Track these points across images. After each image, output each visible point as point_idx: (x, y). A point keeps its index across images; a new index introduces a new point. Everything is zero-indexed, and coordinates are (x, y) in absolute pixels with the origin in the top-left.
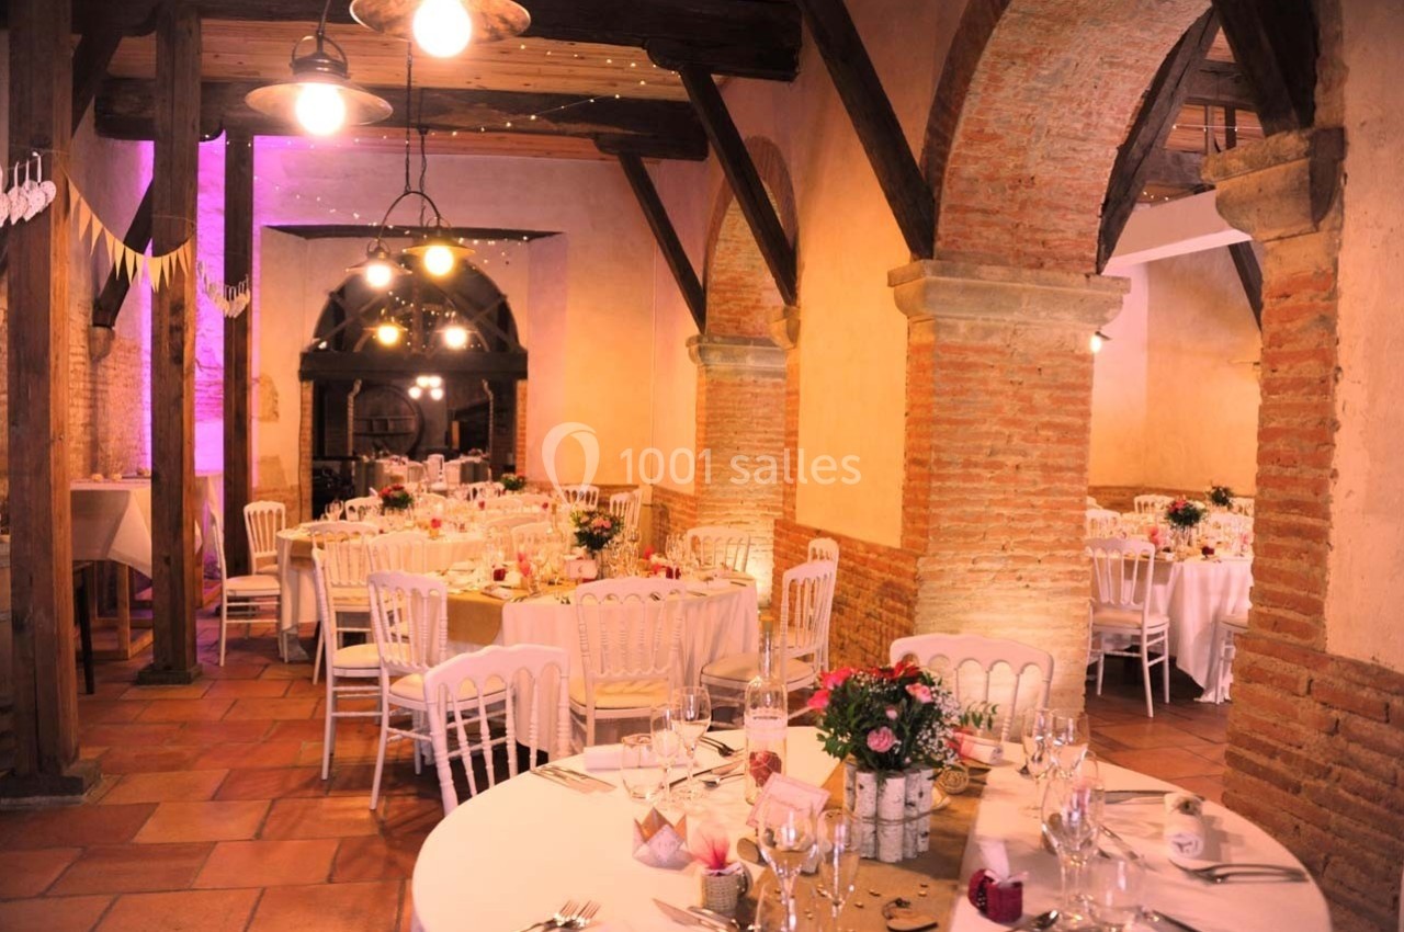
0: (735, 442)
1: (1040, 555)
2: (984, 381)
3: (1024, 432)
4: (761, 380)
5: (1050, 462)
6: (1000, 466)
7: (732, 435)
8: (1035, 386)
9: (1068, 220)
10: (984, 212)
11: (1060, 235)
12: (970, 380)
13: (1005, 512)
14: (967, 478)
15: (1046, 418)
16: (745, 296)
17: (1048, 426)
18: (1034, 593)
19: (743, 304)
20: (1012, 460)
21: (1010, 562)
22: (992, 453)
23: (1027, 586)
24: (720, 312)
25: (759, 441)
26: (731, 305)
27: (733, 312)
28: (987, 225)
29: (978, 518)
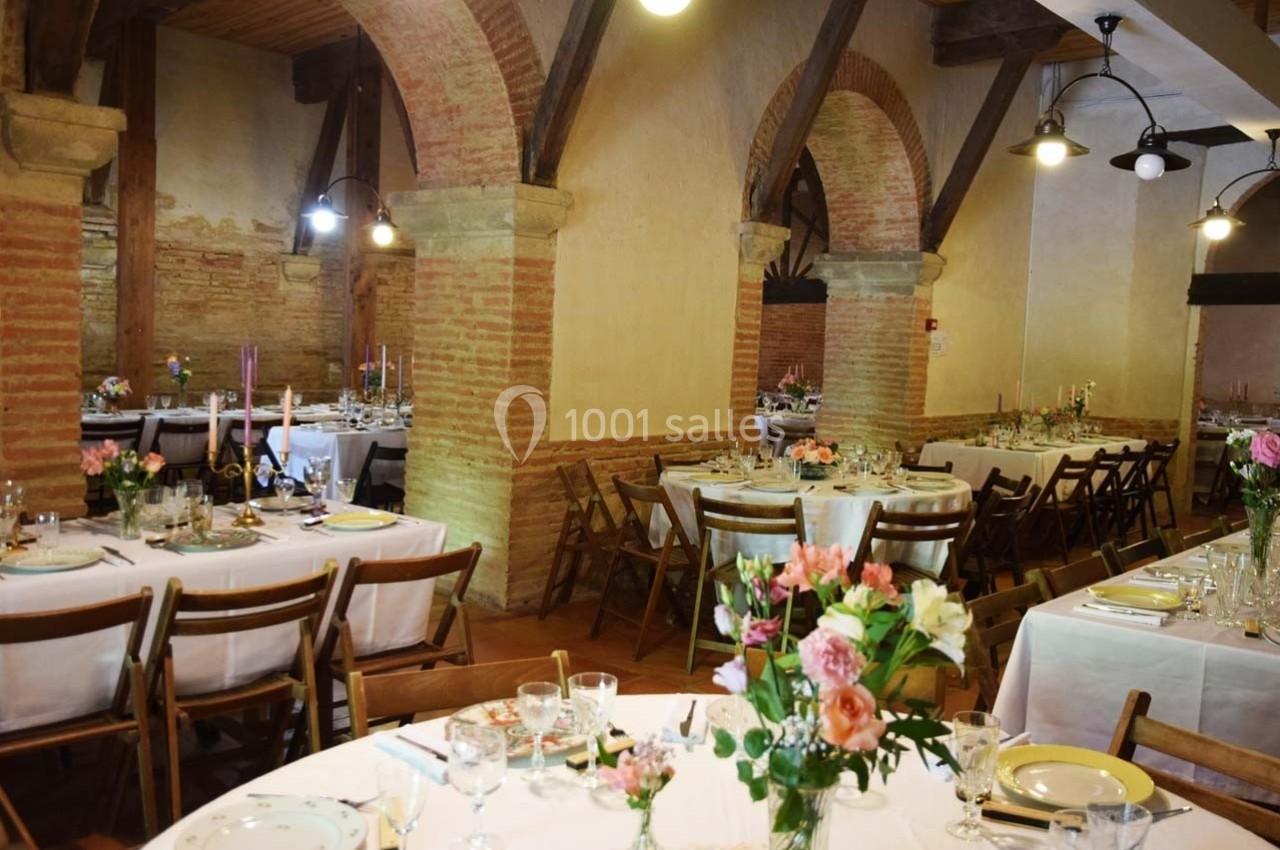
0: (851, 357)
1: (478, 438)
2: (442, 287)
3: (467, 330)
4: (876, 295)
5: (482, 356)
6: (450, 358)
7: (848, 350)
8: (473, 289)
9: (493, 137)
10: (440, 144)
11: (490, 151)
12: (434, 286)
13: (456, 398)
14: (434, 368)
15: (480, 318)
16: (858, 211)
17: (482, 324)
18: (474, 472)
19: (859, 220)
20: (459, 353)
21: (458, 441)
22: (448, 347)
23: (469, 464)
24: (840, 230)
25: (872, 356)
26: (848, 222)
27: (851, 228)
28: (443, 154)
29: (439, 402)
